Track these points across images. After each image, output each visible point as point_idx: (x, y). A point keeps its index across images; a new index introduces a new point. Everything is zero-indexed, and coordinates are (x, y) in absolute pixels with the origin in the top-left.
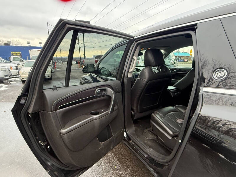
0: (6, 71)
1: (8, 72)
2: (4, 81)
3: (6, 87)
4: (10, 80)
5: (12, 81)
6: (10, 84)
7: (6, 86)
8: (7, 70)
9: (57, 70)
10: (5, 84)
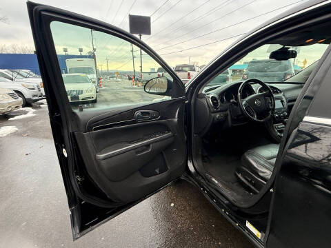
0: (34, 89)
1: (36, 90)
2: (33, 104)
3: (34, 113)
4: (40, 101)
5: (42, 104)
6: (40, 108)
7: (34, 110)
8: (36, 88)
9: (104, 88)
10: (34, 108)
